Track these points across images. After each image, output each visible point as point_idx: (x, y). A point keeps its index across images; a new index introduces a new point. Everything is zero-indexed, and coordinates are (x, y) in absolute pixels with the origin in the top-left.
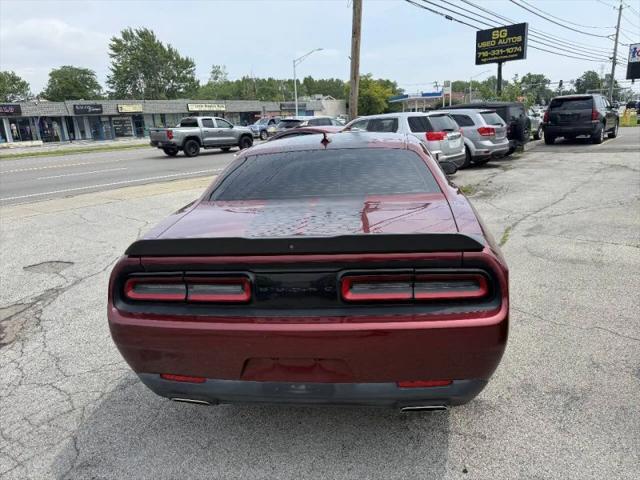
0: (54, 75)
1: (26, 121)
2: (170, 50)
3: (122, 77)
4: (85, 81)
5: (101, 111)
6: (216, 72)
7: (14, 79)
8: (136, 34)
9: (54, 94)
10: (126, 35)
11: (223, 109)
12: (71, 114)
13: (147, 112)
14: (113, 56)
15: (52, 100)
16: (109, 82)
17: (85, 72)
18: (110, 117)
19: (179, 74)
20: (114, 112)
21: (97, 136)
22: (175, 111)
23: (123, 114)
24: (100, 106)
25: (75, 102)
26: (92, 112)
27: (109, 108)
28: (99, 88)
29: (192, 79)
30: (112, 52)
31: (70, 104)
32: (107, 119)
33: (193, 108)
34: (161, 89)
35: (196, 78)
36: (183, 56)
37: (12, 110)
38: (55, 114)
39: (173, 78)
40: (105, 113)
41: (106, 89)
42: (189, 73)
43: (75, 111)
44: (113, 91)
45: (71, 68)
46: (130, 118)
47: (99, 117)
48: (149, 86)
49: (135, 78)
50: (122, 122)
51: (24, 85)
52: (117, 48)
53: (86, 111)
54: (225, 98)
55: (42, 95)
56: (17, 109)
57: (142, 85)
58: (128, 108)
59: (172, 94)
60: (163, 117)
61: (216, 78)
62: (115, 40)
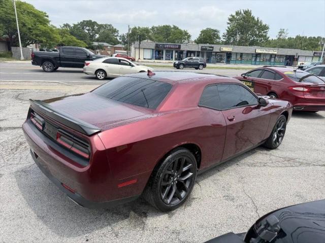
0: (203, 32)
1: (182, 52)
2: (258, 20)
3: (231, 33)
4: (214, 35)
5: (213, 50)
6: (281, 32)
7: (186, 34)
8: (242, 12)
9: (198, 42)
10: (237, 13)
11: (275, 53)
12: (200, 50)
13: (233, 52)
14: (228, 23)
16: (223, 36)
17: (215, 31)
18: (216, 53)
19: (259, 33)
20: (218, 51)
21: (208, 62)
22: (249, 52)
23: (223, 52)
24: (213, 47)
25: (203, 45)
26: (209, 50)
27: (216, 48)
28: (220, 38)
29: (266, 36)
30: (229, 22)
31: (200, 45)
32: (214, 54)
33: (258, 51)
34: (246, 40)
35: (268, 36)
36: (264, 23)
37: (177, 47)
38: (193, 50)
39: (256, 35)
40: (214, 51)
41: (223, 39)
42: (265, 32)
43: (202, 49)
44: (225, 40)
45: (210, 29)
46: (225, 54)
47: (212, 52)
48: (241, 38)
49: (236, 35)
50: (221, 56)
51: (189, 36)
52: (232, 20)
53: (206, 49)
54: (282, 47)
55: (195, 41)
56: (180, 47)
57: (238, 38)
58: (226, 49)
59: (252, 43)
60: (242, 55)
61: (280, 36)
62: (232, 16)
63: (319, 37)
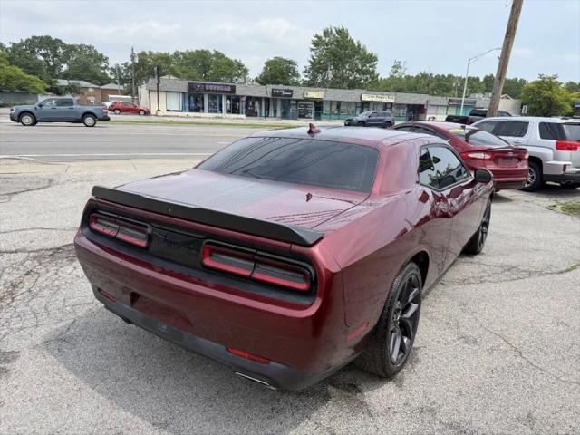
0: (268, 64)
1: (237, 99)
2: (359, 46)
3: (317, 67)
4: (288, 69)
5: (291, 96)
6: (397, 67)
7: (240, 66)
8: (334, 31)
9: (263, 81)
10: (326, 33)
11: (392, 101)
12: (269, 96)
13: (326, 99)
14: (312, 50)
15: (262, 84)
16: (305, 72)
17: (290, 62)
18: (297, 100)
19: (363, 66)
20: (301, 97)
21: (285, 116)
22: (350, 100)
23: (307, 100)
24: (291, 91)
25: (274, 87)
26: (286, 95)
27: (298, 93)
28: (298, 76)
29: (373, 72)
30: (313, 47)
31: (270, 87)
32: (295, 102)
33: (366, 98)
34: (344, 79)
35: (376, 72)
36: (369, 51)
37: (229, 89)
38: (258, 95)
39: (358, 71)
40: (294, 97)
41: (303, 77)
42: (372, 66)
43: (273, 94)
44: (307, 79)
45: (281, 59)
46: (313, 103)
47: (290, 100)
48: (335, 76)
49: (326, 70)
50: (306, 106)
51: (246, 71)
52: (318, 43)
53: (280, 95)
54: (399, 91)
55: (257, 80)
56: (233, 89)
57: (330, 74)
58: (314, 94)
59: (353, 85)
60: (339, 104)
61: (395, 72)
62: (317, 36)
63: (450, 76)
